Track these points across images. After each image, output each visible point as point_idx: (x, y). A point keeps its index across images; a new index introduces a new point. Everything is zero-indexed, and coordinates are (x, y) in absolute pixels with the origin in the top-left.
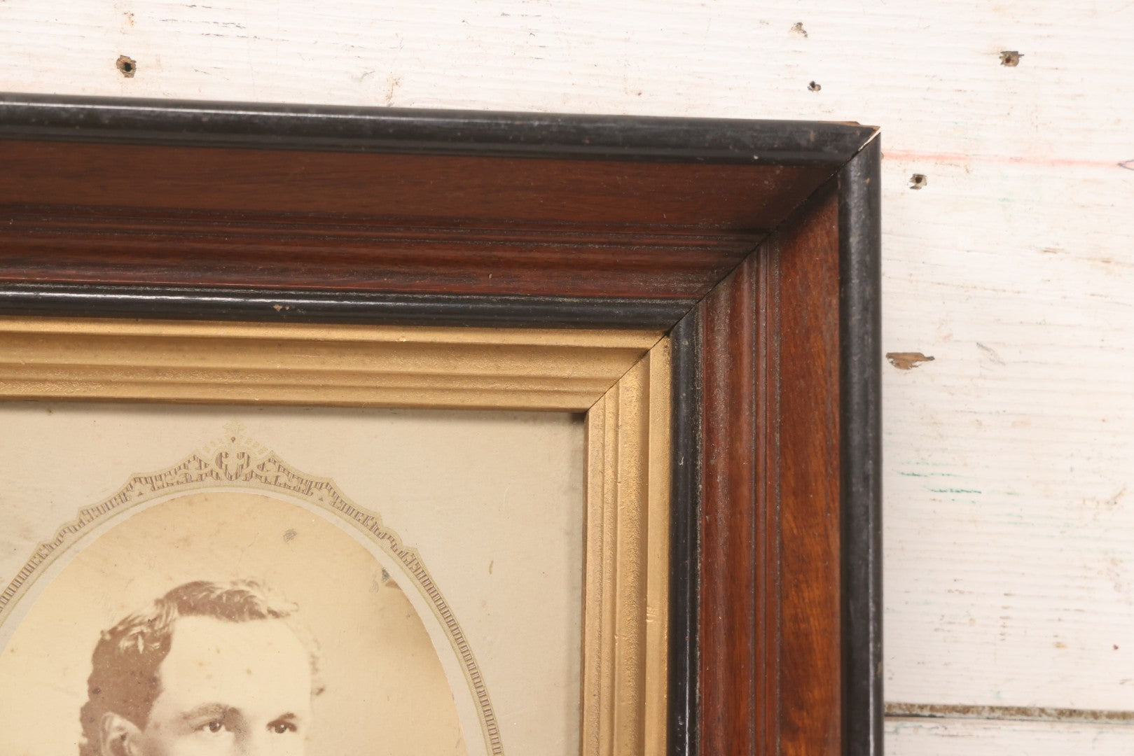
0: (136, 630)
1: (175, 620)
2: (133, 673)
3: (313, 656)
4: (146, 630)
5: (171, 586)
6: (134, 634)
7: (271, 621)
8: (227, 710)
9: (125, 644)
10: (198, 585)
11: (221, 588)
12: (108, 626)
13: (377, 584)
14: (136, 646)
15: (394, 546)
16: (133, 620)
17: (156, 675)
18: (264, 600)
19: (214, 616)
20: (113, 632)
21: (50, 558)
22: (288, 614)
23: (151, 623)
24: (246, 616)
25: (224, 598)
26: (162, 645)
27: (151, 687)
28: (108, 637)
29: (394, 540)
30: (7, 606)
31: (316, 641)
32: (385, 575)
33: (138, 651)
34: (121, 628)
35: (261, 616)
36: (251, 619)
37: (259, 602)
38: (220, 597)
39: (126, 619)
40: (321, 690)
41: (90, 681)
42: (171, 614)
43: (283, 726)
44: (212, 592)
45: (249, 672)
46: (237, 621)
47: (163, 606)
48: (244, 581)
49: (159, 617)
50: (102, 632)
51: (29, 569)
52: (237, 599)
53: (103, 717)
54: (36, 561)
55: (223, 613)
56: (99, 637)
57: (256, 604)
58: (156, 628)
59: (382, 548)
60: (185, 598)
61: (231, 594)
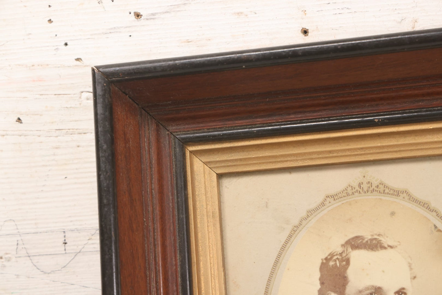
0: (335, 258)
1: (350, 252)
2: (336, 275)
3: (409, 263)
4: (339, 257)
5: (347, 239)
6: (335, 259)
7: (389, 250)
8: (377, 287)
9: (331, 263)
10: (357, 237)
11: (367, 238)
12: (324, 257)
13: (432, 231)
14: (336, 264)
15: (438, 214)
16: (333, 254)
17: (346, 275)
18: (386, 241)
19: (366, 249)
20: (326, 259)
21: (298, 231)
22: (396, 247)
23: (341, 254)
24: (379, 249)
25: (369, 242)
26: (346, 263)
27: (344, 280)
28: (324, 261)
29: (437, 212)
30: (284, 252)
31: (410, 257)
32: (436, 227)
33: (337, 266)
34: (329, 257)
35: (385, 248)
36: (381, 249)
37: (384, 243)
38: (367, 242)
39: (331, 253)
40: (415, 277)
41: (320, 279)
42: (348, 250)
43: (401, 293)
44: (364, 240)
45: (383, 271)
46: (375, 251)
47: (345, 247)
48: (376, 234)
49: (343, 252)
50: (322, 259)
51: (290, 236)
52: (374, 242)
53: (327, 294)
54: (293, 232)
55: (369, 248)
56: (321, 261)
57: (383, 243)
58: (343, 256)
59: (432, 216)
60: (353, 243)
61: (371, 240)
